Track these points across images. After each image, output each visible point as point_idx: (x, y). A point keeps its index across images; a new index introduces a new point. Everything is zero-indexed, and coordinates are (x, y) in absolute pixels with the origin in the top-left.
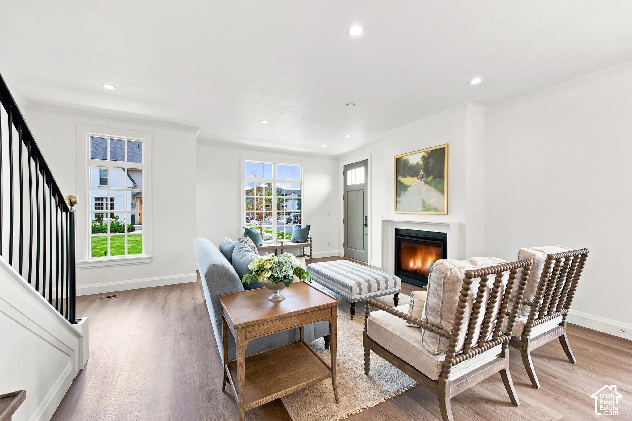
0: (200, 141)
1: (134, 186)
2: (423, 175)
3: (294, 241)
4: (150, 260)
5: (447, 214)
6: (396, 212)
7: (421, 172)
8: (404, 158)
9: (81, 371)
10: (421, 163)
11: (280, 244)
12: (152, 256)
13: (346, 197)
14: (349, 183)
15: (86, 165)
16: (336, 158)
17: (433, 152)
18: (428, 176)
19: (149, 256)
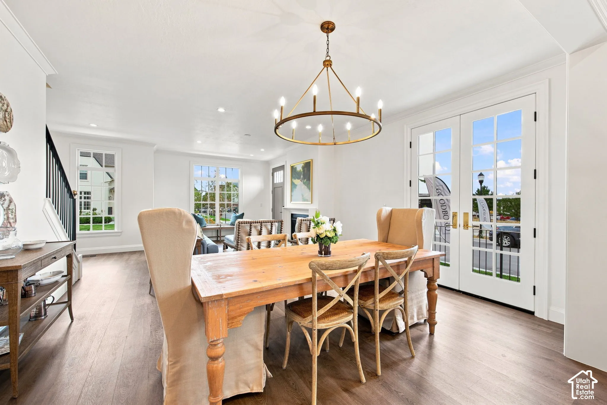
0: (157, 151)
1: (111, 180)
2: (302, 178)
3: (232, 225)
4: (120, 234)
5: (312, 203)
6: (292, 202)
7: (302, 177)
8: (295, 166)
9: (79, 280)
10: (302, 170)
11: (219, 227)
12: (121, 231)
13: (273, 192)
14: (275, 182)
15: (77, 170)
16: (267, 163)
17: (306, 163)
18: (304, 179)
19: (119, 231)
